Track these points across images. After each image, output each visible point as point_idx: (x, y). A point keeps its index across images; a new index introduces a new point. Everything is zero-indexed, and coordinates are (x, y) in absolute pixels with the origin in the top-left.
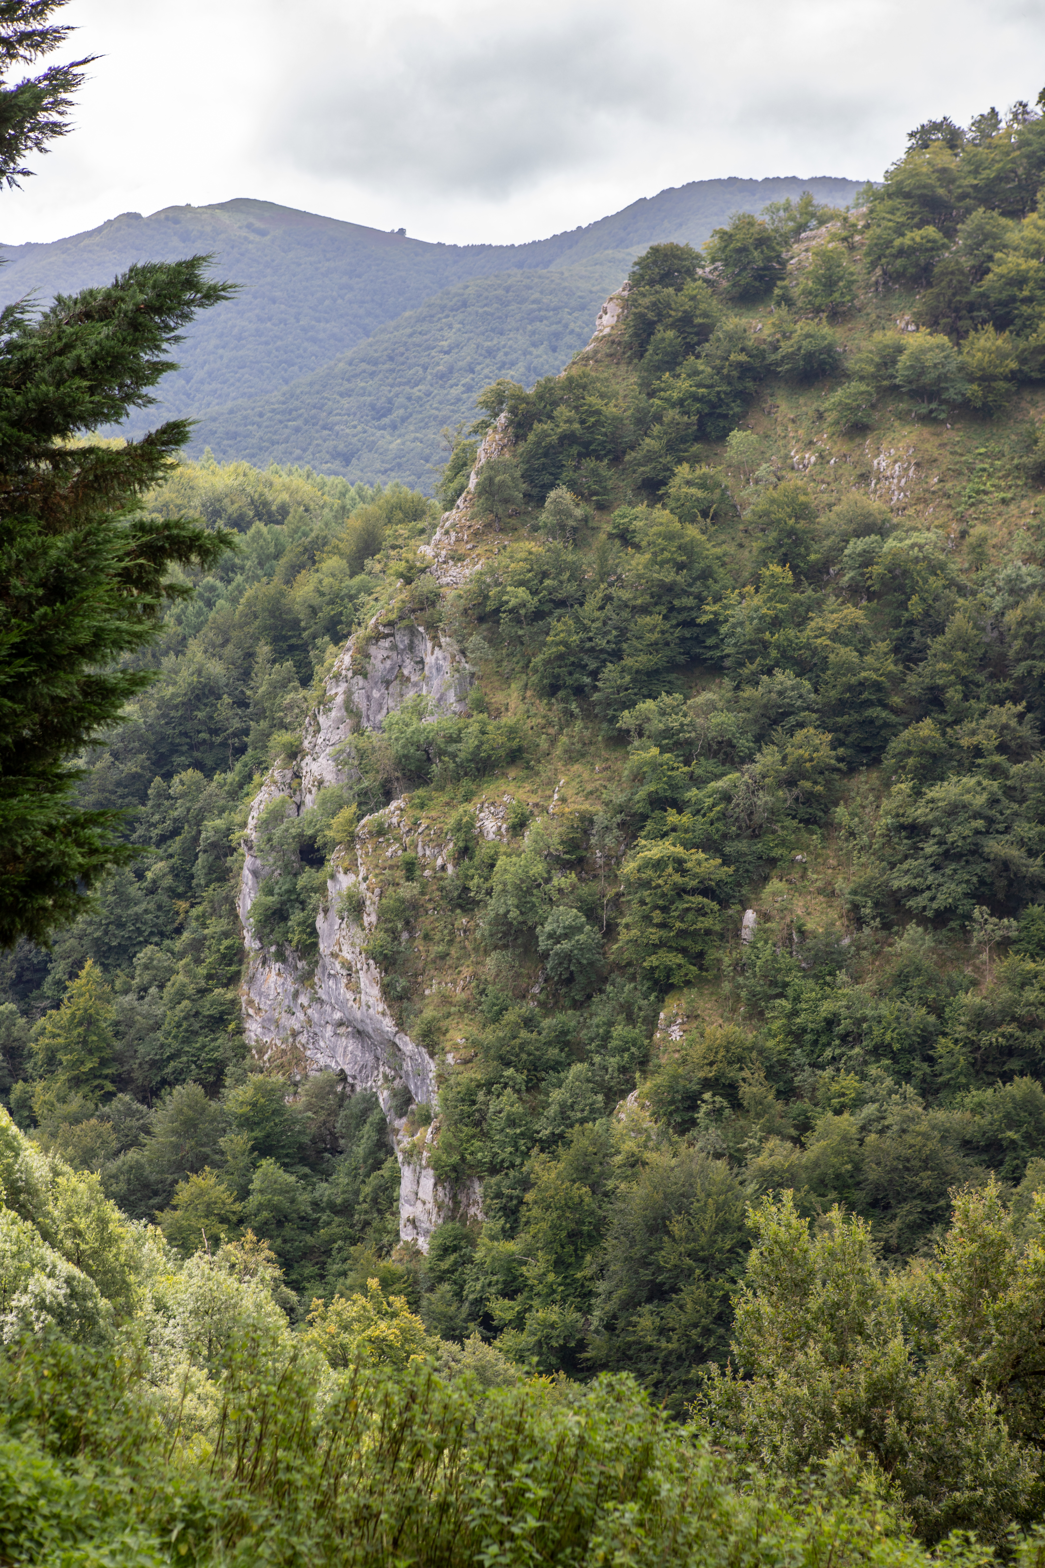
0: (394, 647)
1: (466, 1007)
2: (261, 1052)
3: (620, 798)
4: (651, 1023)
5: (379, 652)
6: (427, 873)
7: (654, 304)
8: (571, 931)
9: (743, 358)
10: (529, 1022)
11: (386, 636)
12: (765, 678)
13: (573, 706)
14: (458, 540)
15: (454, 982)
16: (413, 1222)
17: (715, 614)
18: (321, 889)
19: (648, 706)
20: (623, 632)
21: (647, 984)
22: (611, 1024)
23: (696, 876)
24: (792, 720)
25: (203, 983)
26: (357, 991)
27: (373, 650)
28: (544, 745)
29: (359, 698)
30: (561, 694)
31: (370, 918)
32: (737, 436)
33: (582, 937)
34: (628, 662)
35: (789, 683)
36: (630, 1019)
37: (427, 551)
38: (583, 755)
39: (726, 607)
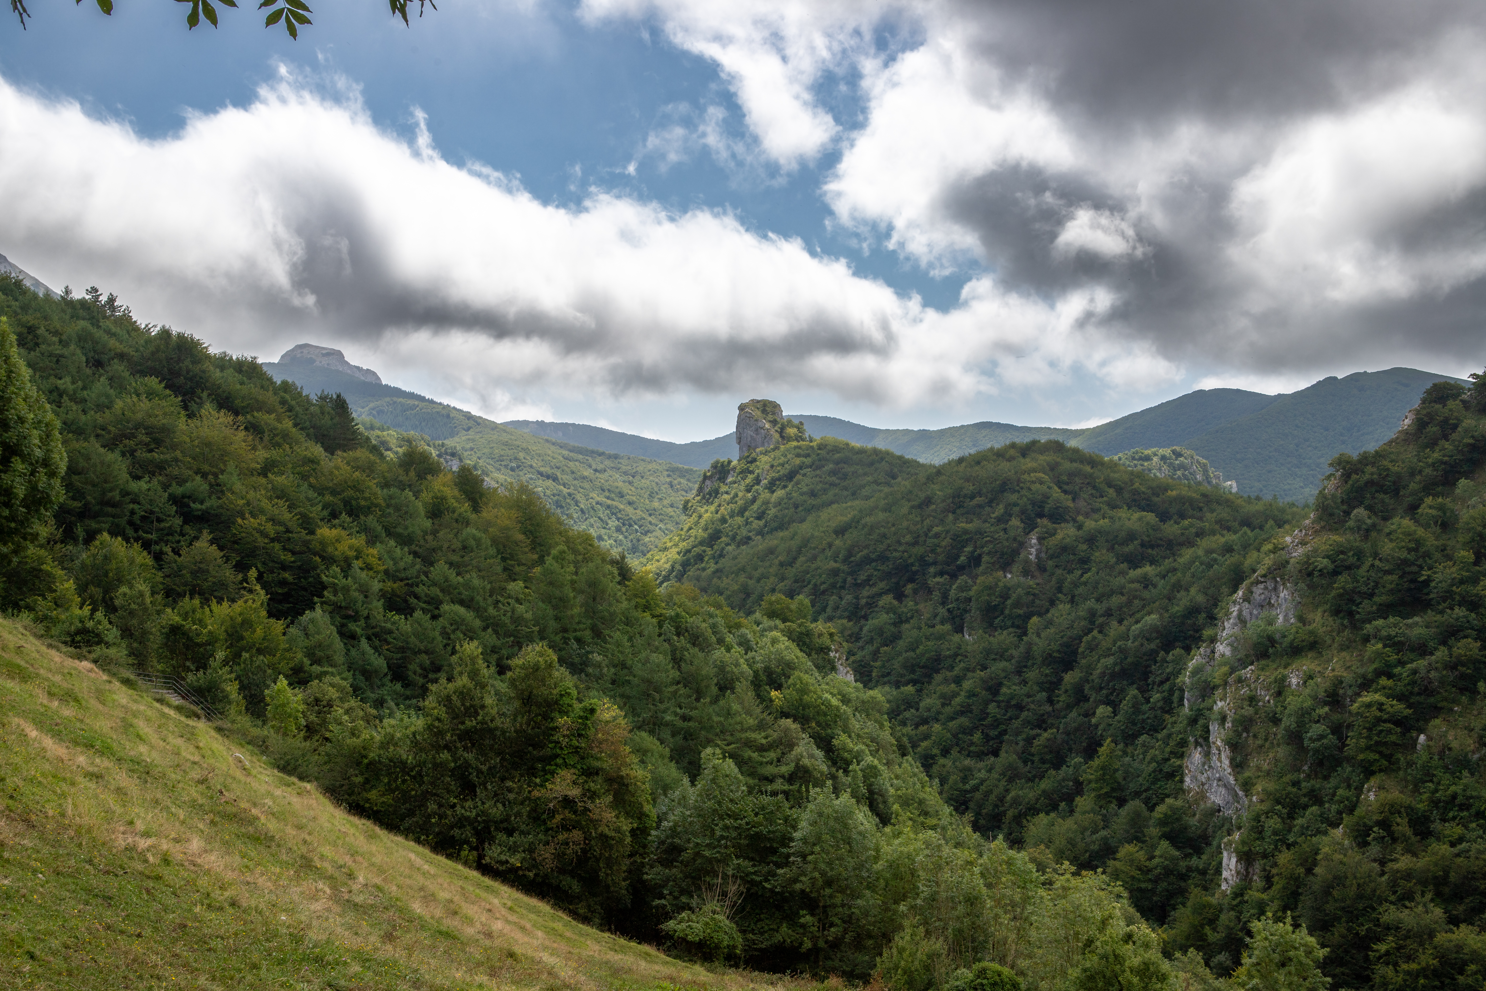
0: (1266, 588)
1: (1268, 773)
2: (1189, 793)
3: (1361, 671)
4: (1359, 789)
5: (1258, 590)
6: (1261, 704)
7: (1428, 413)
8: (1321, 737)
9: (1471, 441)
10: (1296, 784)
11: (1262, 582)
12: (1448, 611)
13: (1345, 622)
14: (1306, 534)
15: (1265, 760)
16: (1226, 879)
17: (1429, 576)
18: (1210, 709)
19: (1380, 622)
20: (1377, 584)
21: (1360, 769)
22: (1337, 788)
23: (1388, 713)
24: (1461, 634)
25: (1167, 756)
26: (1221, 762)
27: (1254, 589)
28: (1329, 642)
29: (1245, 613)
30: (1341, 615)
31: (1229, 725)
32: (1463, 482)
33: (1325, 741)
34: (1376, 599)
35: (1461, 614)
36: (1349, 786)
37: (1288, 539)
38: (1348, 648)
39: (1435, 573)
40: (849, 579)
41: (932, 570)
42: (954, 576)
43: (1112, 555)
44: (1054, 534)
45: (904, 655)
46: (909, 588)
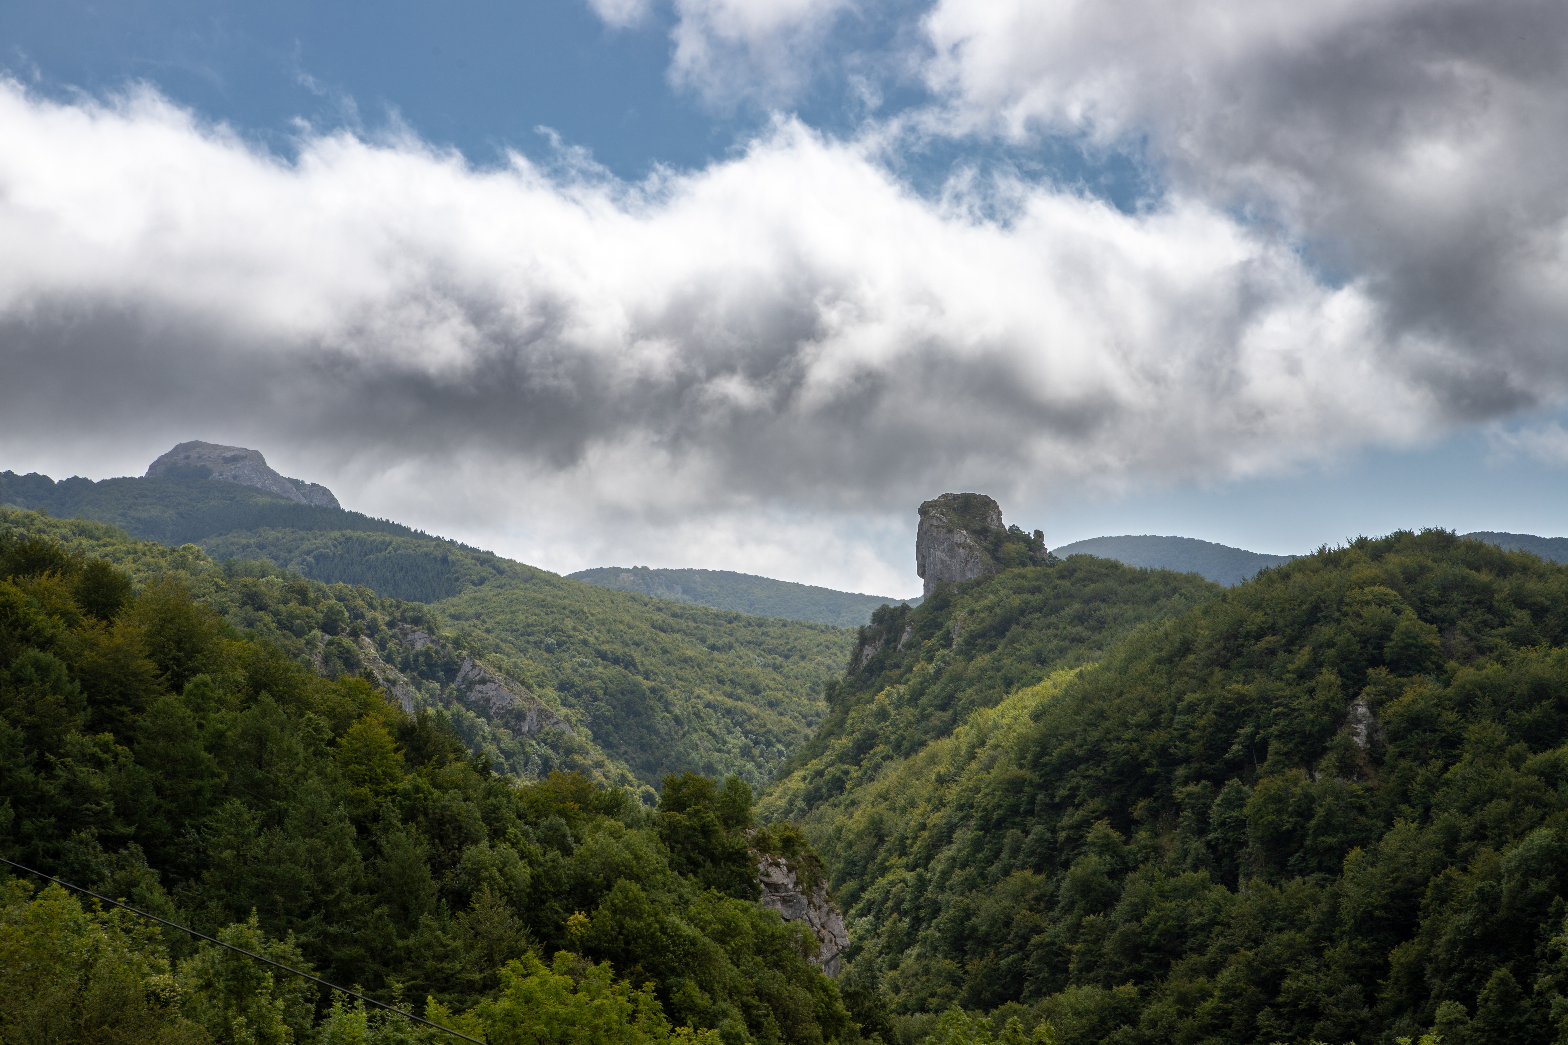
40: (1040, 797)
41: (1180, 772)
42: (1218, 782)
43: (1501, 727)
44: (1398, 695)
45: (1122, 928)
46: (1140, 808)
